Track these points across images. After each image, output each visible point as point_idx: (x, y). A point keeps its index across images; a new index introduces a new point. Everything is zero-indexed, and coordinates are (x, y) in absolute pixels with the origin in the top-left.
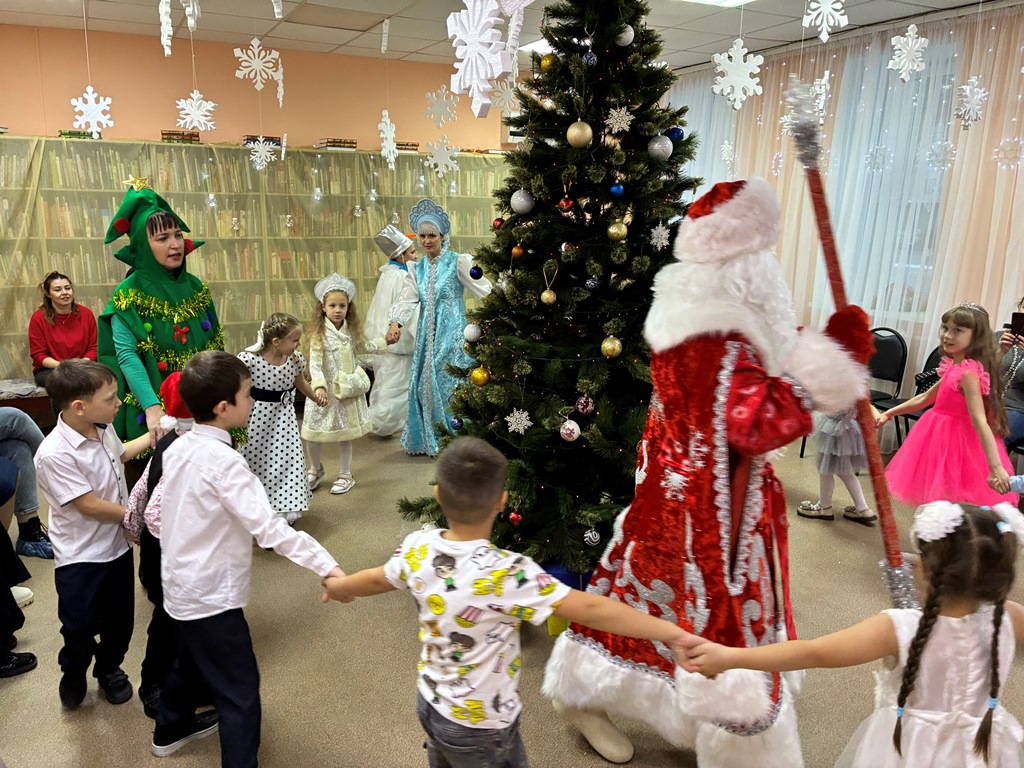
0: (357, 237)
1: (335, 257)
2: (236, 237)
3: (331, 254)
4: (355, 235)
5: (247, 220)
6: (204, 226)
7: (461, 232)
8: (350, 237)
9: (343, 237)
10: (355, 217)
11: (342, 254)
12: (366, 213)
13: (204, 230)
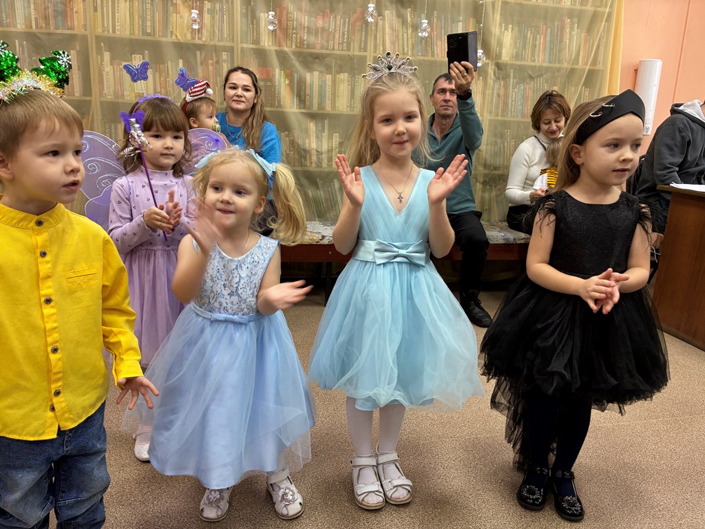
0: (367, 54)
1: (334, 82)
2: (197, 41)
3: (329, 77)
4: (365, 50)
5: (213, 18)
6: (153, 22)
7: (517, 56)
8: (357, 53)
9: (346, 53)
10: (367, 23)
11: (344, 76)
12: (384, 19)
13: (153, 28)
